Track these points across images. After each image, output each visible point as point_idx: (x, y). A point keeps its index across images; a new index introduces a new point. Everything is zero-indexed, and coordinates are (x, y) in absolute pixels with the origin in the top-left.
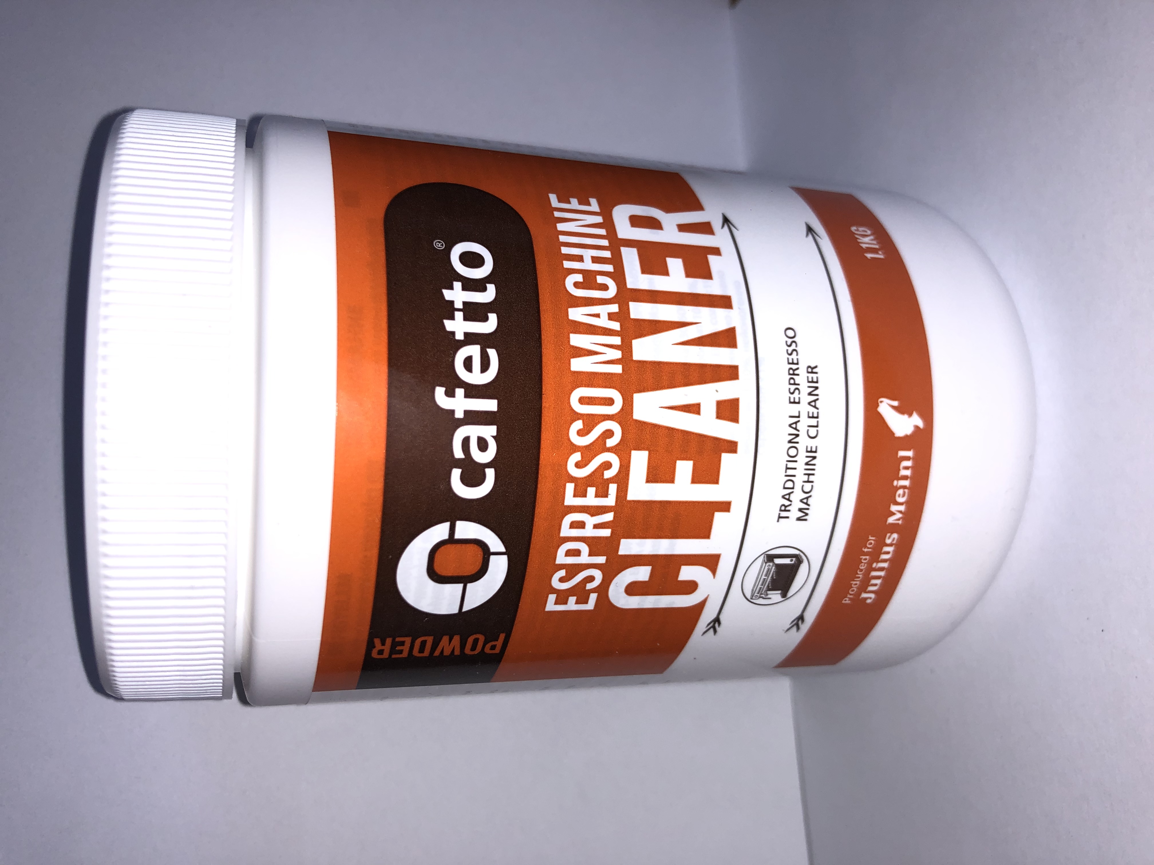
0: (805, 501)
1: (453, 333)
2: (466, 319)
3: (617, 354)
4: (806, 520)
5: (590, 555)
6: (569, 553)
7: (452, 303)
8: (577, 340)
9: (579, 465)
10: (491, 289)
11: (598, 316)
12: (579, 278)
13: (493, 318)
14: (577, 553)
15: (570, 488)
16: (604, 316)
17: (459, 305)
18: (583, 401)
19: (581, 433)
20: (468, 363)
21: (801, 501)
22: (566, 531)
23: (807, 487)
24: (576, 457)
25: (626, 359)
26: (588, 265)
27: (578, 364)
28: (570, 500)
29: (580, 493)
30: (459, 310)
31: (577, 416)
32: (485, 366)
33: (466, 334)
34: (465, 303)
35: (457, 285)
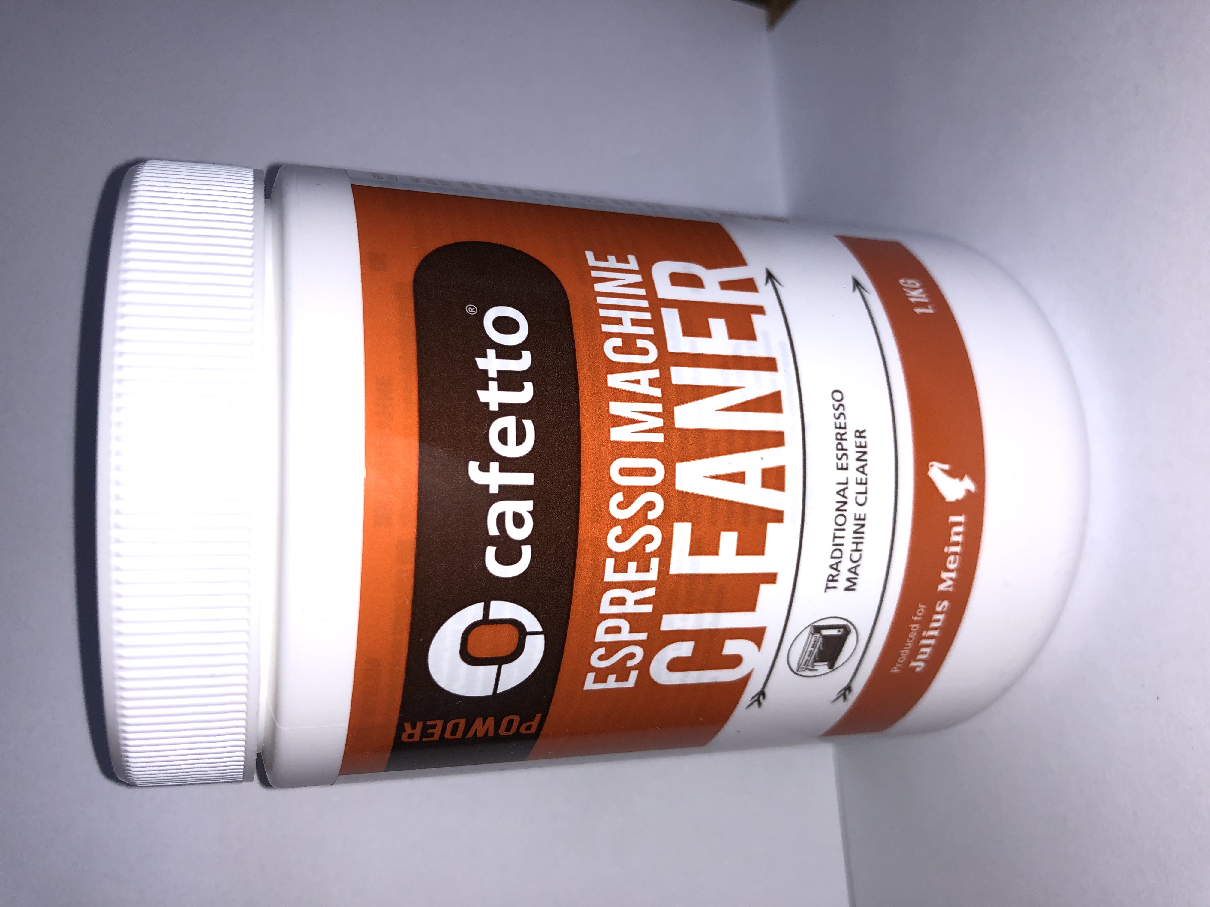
0: (853, 571)
1: (487, 404)
2: (500, 388)
3: (658, 422)
4: (854, 590)
5: (631, 631)
6: (610, 630)
7: (486, 372)
8: (617, 408)
9: (619, 539)
10: (527, 355)
11: (638, 382)
12: (618, 342)
13: (529, 387)
14: (617, 630)
15: (610, 563)
16: (645, 383)
17: (493, 374)
18: (623, 472)
19: (621, 506)
20: (503, 436)
21: (850, 570)
22: (605, 608)
23: (856, 556)
24: (617, 531)
25: (668, 428)
26: (628, 328)
27: (618, 434)
28: (610, 575)
29: (621, 568)
30: (493, 379)
31: (618, 488)
32: (521, 438)
33: (501, 405)
34: (499, 372)
35: (491, 353)
